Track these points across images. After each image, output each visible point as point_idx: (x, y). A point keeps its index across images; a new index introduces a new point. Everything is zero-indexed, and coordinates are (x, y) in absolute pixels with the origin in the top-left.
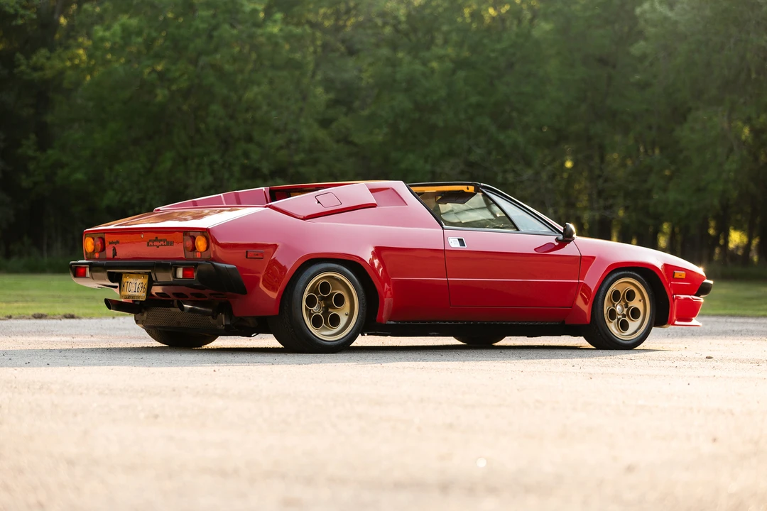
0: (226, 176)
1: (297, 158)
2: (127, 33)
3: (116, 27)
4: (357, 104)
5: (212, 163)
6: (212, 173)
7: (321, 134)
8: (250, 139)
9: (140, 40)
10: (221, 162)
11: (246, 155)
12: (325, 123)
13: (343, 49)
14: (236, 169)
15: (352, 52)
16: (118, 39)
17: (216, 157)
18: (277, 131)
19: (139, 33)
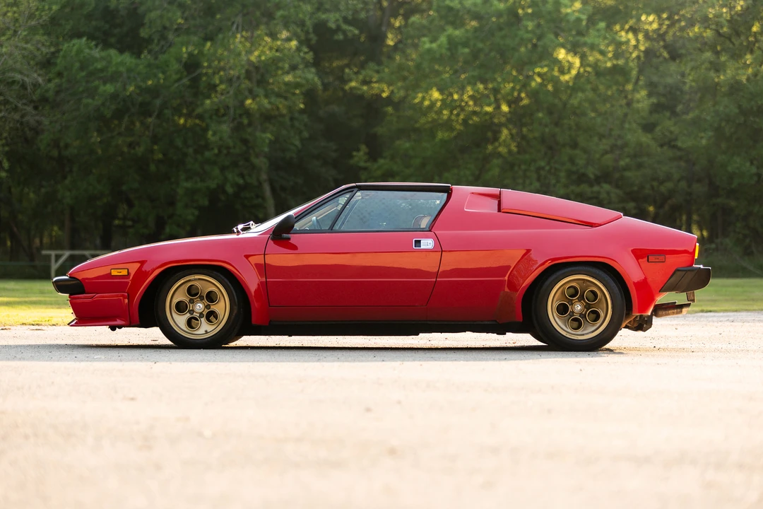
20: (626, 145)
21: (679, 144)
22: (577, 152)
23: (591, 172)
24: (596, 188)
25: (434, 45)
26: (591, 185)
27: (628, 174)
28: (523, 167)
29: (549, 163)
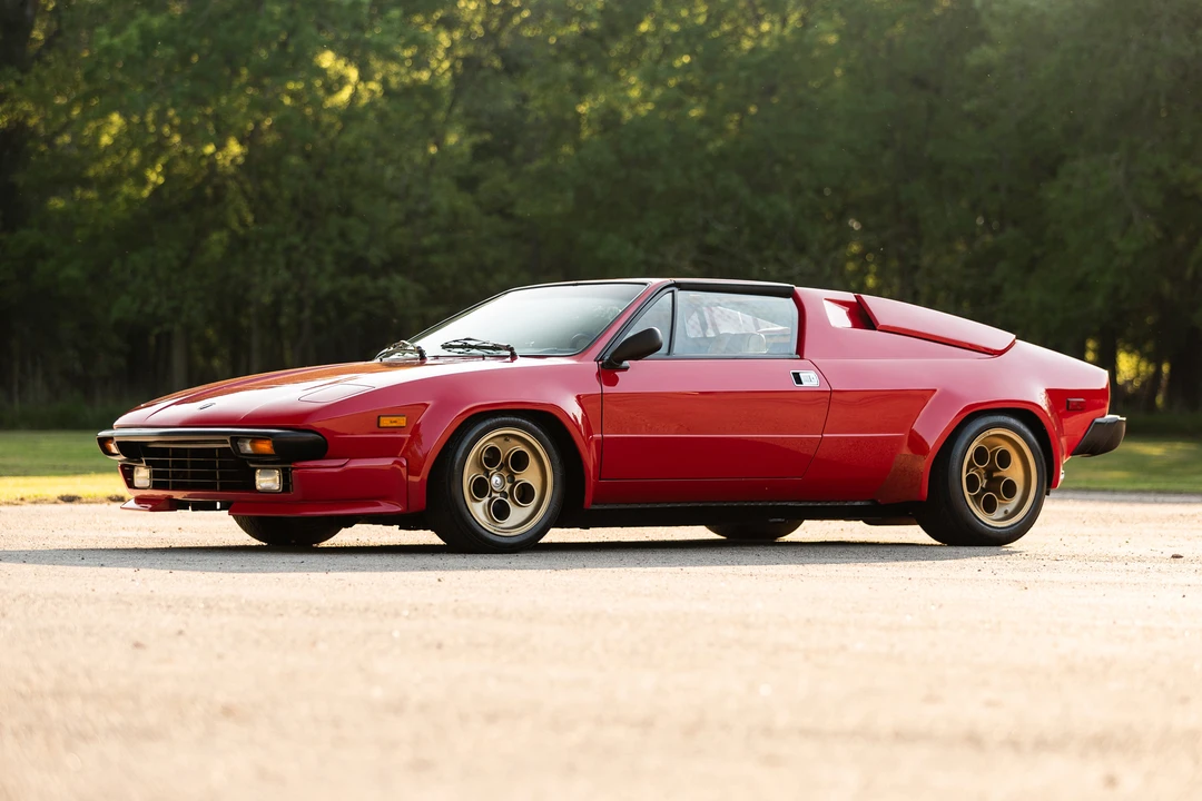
0: (313, 270)
1: (426, 242)
2: (148, 39)
3: (132, 31)
4: (519, 151)
5: (290, 249)
6: (288, 266)
7: (463, 202)
8: (347, 211)
9: (171, 51)
10: (303, 248)
11: (343, 235)
12: (468, 183)
13: (497, 63)
14: (328, 259)
15: (512, 67)
16: (133, 50)
17: (296, 240)
18: (394, 197)
19: (169, 40)
20: (431, 212)
21: (518, 211)
22: (352, 221)
23: (375, 255)
24: (382, 282)
25: (117, 41)
26: (375, 277)
27: (435, 259)
28: (264, 245)
29: (305, 240)
